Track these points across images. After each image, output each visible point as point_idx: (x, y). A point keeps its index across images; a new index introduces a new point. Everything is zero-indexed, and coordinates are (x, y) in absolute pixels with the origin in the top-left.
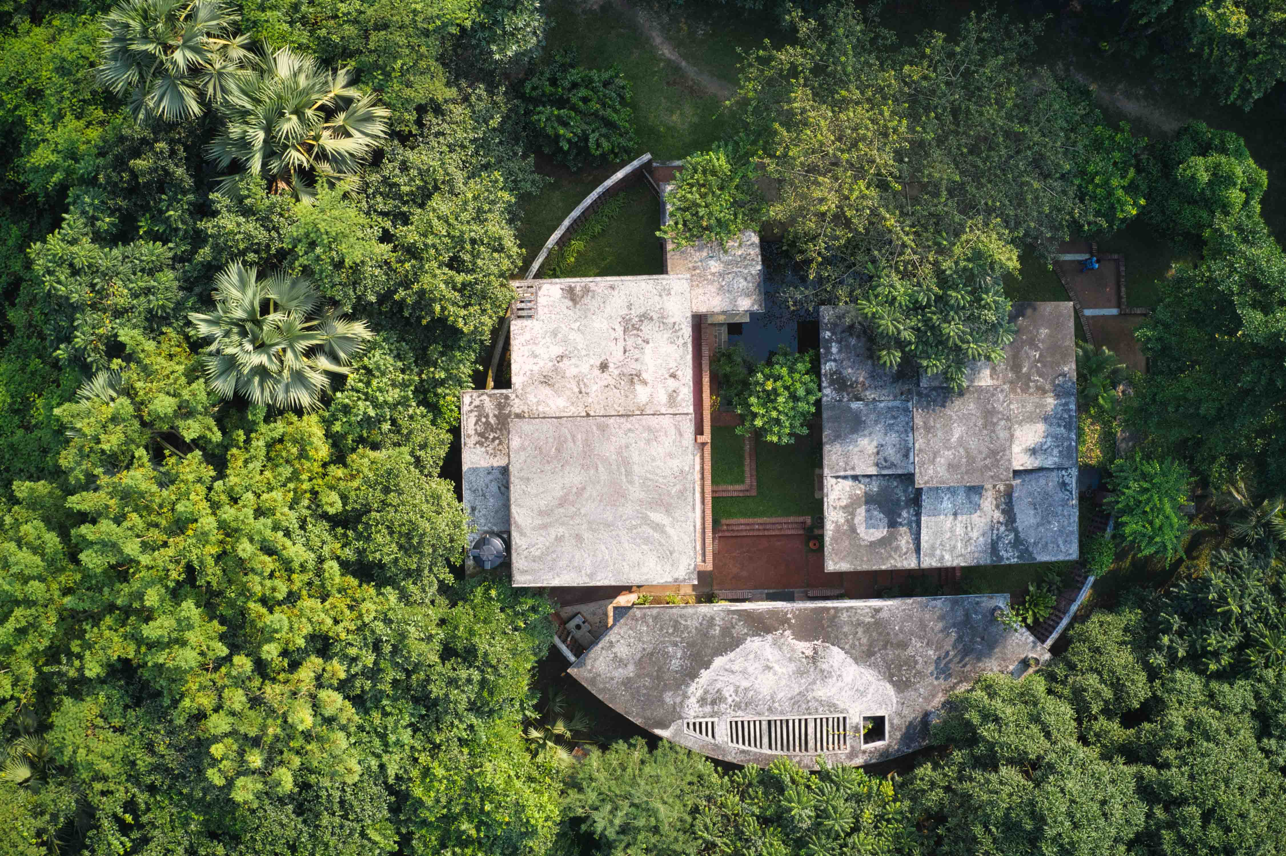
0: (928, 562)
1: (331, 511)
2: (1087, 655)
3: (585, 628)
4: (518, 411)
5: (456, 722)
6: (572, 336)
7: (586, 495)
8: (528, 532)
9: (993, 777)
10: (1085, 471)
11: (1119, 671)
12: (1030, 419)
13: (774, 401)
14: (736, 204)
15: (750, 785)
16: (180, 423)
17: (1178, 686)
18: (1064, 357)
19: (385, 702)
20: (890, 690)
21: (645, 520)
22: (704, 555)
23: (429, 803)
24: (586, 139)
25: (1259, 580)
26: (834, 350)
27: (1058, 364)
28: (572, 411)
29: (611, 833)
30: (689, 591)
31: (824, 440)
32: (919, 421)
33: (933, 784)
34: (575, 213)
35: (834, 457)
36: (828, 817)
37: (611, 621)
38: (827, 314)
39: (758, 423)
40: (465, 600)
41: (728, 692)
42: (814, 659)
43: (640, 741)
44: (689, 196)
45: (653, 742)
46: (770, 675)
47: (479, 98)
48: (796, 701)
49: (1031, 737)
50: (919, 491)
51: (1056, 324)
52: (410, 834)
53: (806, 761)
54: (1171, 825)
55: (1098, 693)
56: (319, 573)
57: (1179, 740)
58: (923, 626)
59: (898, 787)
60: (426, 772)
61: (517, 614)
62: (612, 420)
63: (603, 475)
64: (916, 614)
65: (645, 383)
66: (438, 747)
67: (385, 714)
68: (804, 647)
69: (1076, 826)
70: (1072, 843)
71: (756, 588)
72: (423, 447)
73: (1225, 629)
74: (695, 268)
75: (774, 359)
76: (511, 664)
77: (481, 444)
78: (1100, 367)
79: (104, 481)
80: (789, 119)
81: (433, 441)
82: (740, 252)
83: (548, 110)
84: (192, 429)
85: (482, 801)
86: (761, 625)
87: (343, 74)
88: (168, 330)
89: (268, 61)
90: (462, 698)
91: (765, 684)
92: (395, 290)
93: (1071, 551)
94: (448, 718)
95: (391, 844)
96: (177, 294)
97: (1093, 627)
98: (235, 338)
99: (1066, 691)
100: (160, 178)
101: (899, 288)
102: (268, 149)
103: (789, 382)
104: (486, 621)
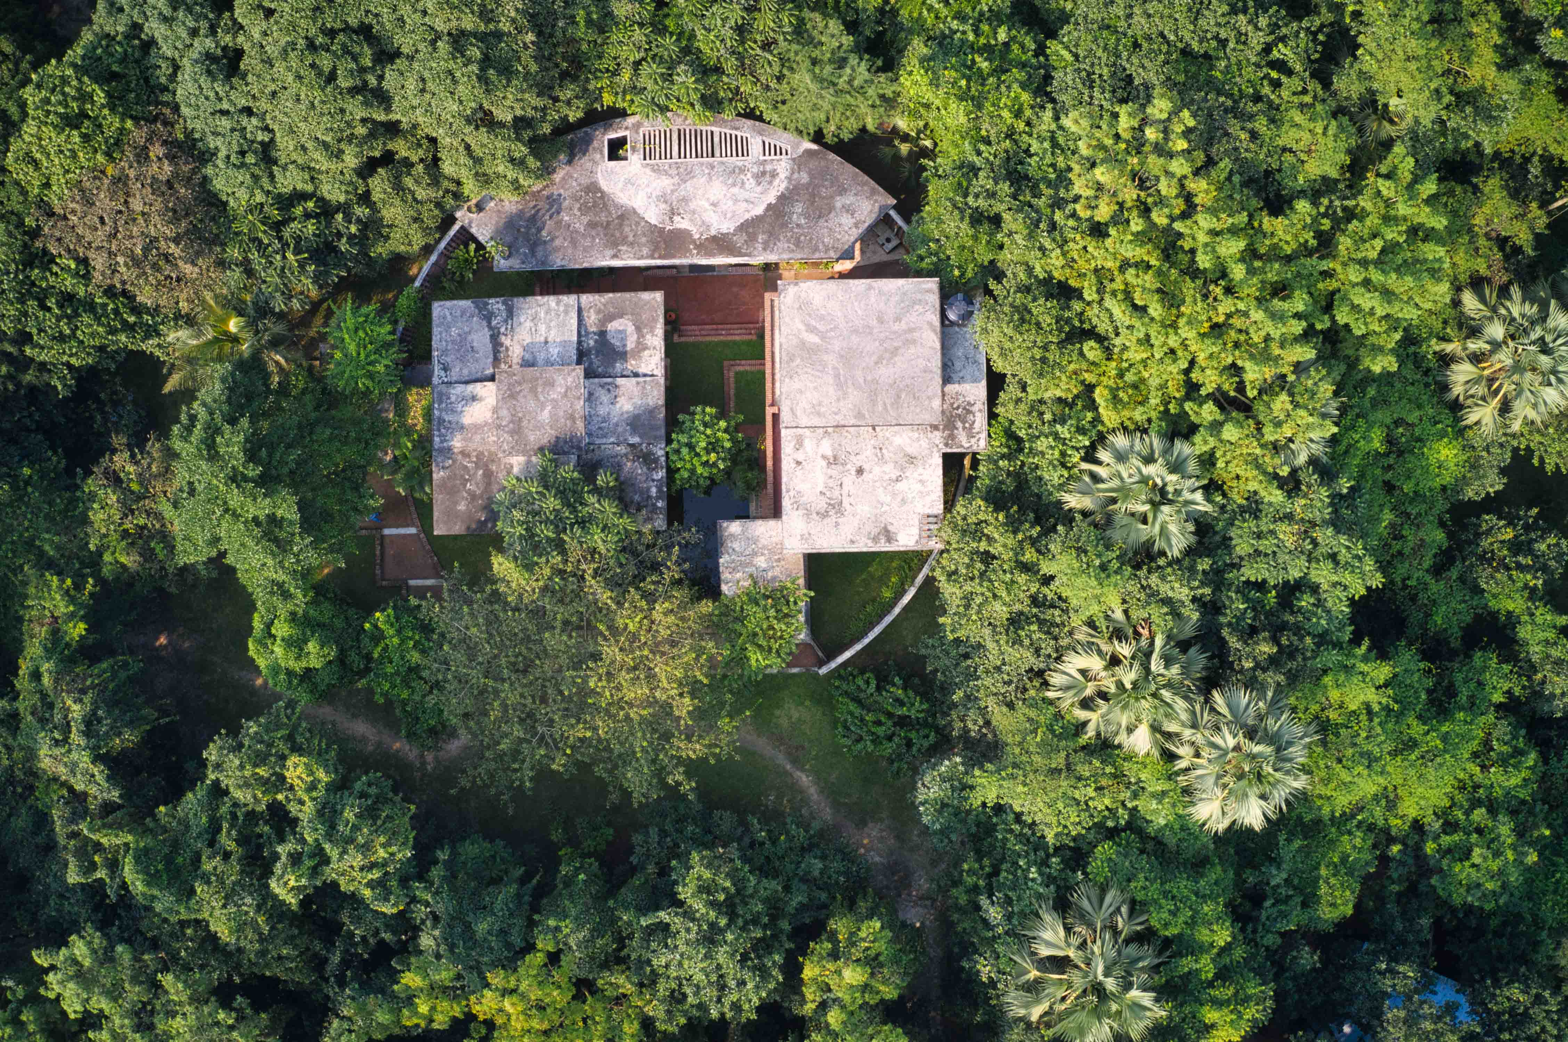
0: (570, 300)
1: (1092, 343)
2: (425, 215)
3: (882, 240)
4: (936, 433)
5: (991, 158)
6: (888, 499)
7: (874, 358)
8: (926, 326)
9: (519, 112)
10: (425, 382)
11: (397, 202)
12: (477, 428)
13: (709, 443)
14: (741, 619)
15: (731, 100)
16: (1220, 417)
17: (343, 188)
18: (444, 482)
19: (1053, 176)
20: (604, 185)
21: (823, 338)
22: (772, 307)
23: (1015, 86)
24: (879, 688)
25: (264, 282)
26: (654, 490)
27: (449, 478)
28: (888, 432)
29: (853, 60)
30: (785, 274)
31: (663, 409)
32: (580, 425)
33: (569, 103)
34: (888, 619)
35: (655, 393)
36: (662, 74)
37: (858, 246)
38: (660, 523)
39: (723, 424)
40: (982, 266)
41: (751, 183)
42: (673, 213)
43: (829, 139)
44: (784, 627)
45: (818, 137)
46: (713, 199)
47: (975, 722)
48: (687, 175)
49: (483, 146)
50: (579, 362)
51: (451, 514)
52: (1036, 56)
53: (679, 120)
54: (363, 70)
55: (418, 182)
56: (1101, 291)
57: (350, 142)
58: (574, 243)
59: (599, 98)
60: (1018, 114)
61: (936, 254)
62: (852, 422)
63: (859, 374)
64: (579, 254)
65: (824, 457)
66: (1008, 136)
67: (1053, 165)
68: (681, 223)
69: (450, 73)
70: (454, 58)
71: (725, 276)
72: (1019, 400)
73: (298, 239)
74: (779, 560)
75: (708, 482)
76: (942, 211)
77: (969, 404)
78: (409, 476)
79: (1286, 370)
80: (694, 689)
81: (1011, 406)
82: (739, 575)
83: (913, 714)
84: (1209, 412)
85: (969, 88)
86: (721, 243)
87: (1091, 731)
88: (1240, 501)
89: (1156, 742)
90: (984, 181)
91: (717, 190)
92: (1040, 535)
93: (440, 309)
94: (997, 162)
95: (1053, 46)
96: (1233, 533)
97: (418, 241)
98: (1170, 489)
99: (446, 184)
100: (1251, 636)
101: (597, 538)
102: (1148, 655)
103: (695, 461)
104: (963, 248)
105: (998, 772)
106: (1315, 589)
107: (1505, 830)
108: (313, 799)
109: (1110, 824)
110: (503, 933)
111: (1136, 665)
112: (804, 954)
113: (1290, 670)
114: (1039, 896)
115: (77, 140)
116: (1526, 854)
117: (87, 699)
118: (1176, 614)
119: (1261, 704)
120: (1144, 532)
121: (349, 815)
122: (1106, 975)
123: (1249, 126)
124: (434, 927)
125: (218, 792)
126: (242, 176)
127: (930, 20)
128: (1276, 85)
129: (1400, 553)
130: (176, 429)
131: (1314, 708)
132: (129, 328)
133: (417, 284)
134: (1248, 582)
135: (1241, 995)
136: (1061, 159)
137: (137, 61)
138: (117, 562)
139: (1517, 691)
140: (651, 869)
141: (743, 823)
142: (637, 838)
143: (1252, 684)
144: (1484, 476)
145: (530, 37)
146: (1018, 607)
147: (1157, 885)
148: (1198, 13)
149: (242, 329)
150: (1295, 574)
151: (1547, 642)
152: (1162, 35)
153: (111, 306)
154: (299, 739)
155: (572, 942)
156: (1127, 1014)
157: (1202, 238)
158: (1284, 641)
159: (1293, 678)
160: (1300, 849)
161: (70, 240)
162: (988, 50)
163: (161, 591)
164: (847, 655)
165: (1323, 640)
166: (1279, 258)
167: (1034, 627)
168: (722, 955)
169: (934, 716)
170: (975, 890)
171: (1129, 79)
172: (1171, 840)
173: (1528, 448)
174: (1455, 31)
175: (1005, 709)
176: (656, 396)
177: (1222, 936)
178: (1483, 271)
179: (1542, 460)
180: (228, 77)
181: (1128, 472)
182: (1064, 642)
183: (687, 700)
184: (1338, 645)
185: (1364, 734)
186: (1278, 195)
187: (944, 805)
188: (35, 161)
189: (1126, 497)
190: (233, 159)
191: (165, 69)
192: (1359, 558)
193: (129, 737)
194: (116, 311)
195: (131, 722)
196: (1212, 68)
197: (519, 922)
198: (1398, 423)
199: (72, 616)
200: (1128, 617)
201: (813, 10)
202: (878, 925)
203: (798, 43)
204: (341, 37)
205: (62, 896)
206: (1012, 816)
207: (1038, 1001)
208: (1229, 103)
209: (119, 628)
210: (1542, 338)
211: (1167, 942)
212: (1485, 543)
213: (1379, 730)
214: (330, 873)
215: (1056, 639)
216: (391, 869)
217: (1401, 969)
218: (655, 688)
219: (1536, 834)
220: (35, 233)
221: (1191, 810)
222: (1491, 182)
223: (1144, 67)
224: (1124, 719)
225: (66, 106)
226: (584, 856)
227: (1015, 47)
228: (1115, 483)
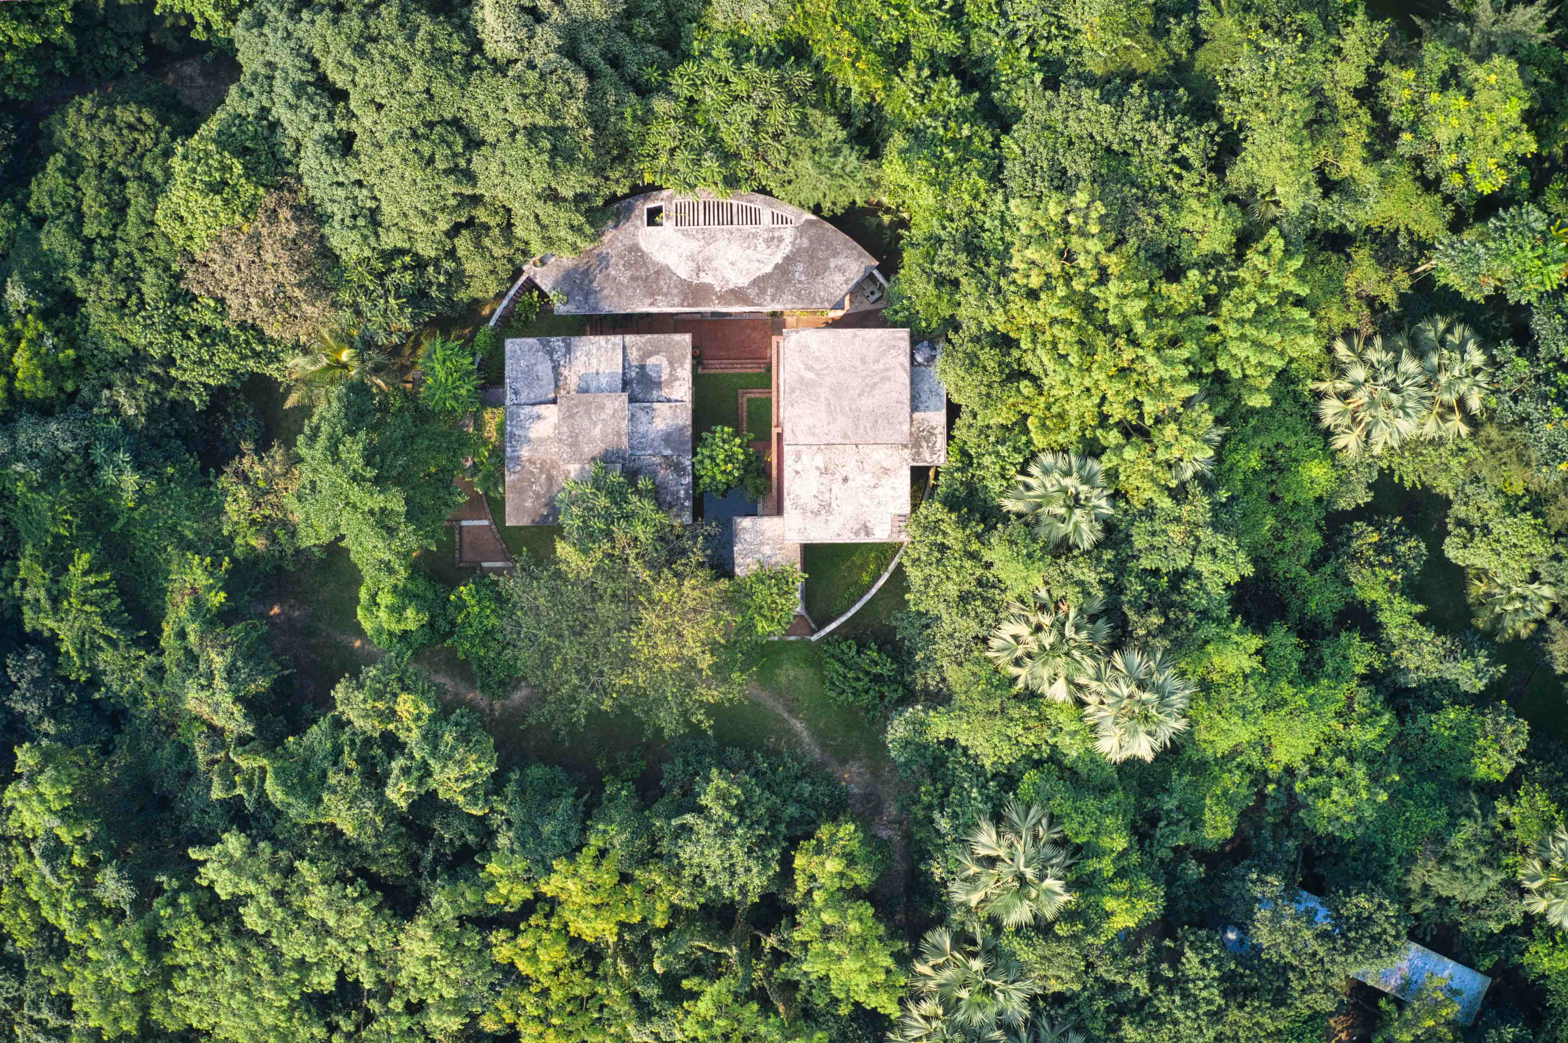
0: (617, 339)
1: (1026, 382)
2: (500, 269)
3: (867, 293)
4: (906, 450)
5: (954, 232)
6: (867, 501)
7: (858, 391)
8: (898, 366)
9: (579, 191)
10: (498, 403)
11: (478, 258)
12: (541, 441)
13: (727, 456)
14: (750, 595)
15: (747, 179)
16: (1122, 441)
17: (434, 246)
18: (514, 486)
19: (1001, 249)
20: (643, 245)
21: (817, 375)
22: (778, 347)
23: (974, 174)
24: (859, 652)
25: (370, 320)
26: (682, 492)
27: (518, 480)
28: (868, 449)
29: (846, 150)
30: (789, 322)
31: (690, 428)
32: (625, 439)
33: (617, 181)
34: (867, 597)
35: (684, 415)
36: (693, 159)
37: (847, 298)
38: (687, 518)
39: (738, 441)
40: (944, 319)
41: (762, 246)
42: (699, 270)
43: (825, 212)
44: (784, 601)
45: (817, 210)
46: (731, 258)
47: (933, 678)
48: (712, 239)
49: (549, 216)
50: (624, 390)
51: (519, 508)
52: (993, 147)
53: (705, 194)
54: (455, 155)
55: (494, 242)
56: (1034, 341)
57: (443, 211)
58: (619, 292)
59: (641, 177)
60: (975, 197)
61: (908, 309)
62: (839, 441)
63: (846, 404)
64: (624, 302)
65: (817, 468)
66: (967, 215)
67: (1002, 239)
68: (706, 278)
69: (526, 159)
70: (530, 148)
71: (739, 321)
72: (970, 426)
73: (397, 287)
74: (781, 548)
75: (725, 487)
76: (913, 274)
77: (932, 427)
78: (486, 478)
79: (1176, 404)
80: (714, 647)
81: (964, 430)
82: (749, 560)
83: (885, 672)
84: (1113, 437)
85: (937, 174)
86: (738, 295)
87: (1020, 684)
88: (1140, 507)
89: (1070, 693)
90: (945, 252)
91: (735, 251)
92: (984, 531)
93: (511, 345)
94: (958, 235)
95: (1006, 140)
96: (1134, 531)
97: (493, 289)
98: (1082, 496)
99: (517, 244)
100: (1145, 610)
101: (639, 530)
102: (1063, 625)
103: (716, 470)
104: (929, 304)
105: (948, 713)
106: (1198, 576)
107: (1360, 773)
108: (420, 727)
109: (1036, 756)
110: (563, 834)
111: (1054, 632)
112: (796, 850)
113: (1176, 638)
114: (980, 811)
115: (220, 203)
116: (1378, 794)
117: (228, 652)
118: (1086, 594)
119: (1151, 663)
120: (1065, 529)
121: (448, 738)
122: (1026, 867)
123: (1155, 212)
124: (509, 830)
125: (339, 724)
126: (355, 236)
127: (908, 116)
128: (1179, 177)
129: (1282, 551)
130: (301, 439)
131: (1200, 670)
132: (257, 355)
133: (492, 323)
134: (1144, 570)
135: (1135, 890)
136: (1007, 234)
137: (266, 139)
138: (247, 544)
139: (1377, 665)
140: (676, 791)
141: (749, 756)
142: (666, 767)
143: (1145, 649)
144: (1354, 491)
145: (589, 131)
146: (966, 587)
147: (1070, 803)
148: (1119, 119)
149: (352, 358)
150: (1182, 564)
151: (1403, 625)
152: (1091, 136)
153: (243, 337)
154: (407, 681)
155: (616, 842)
156: (1042, 897)
157: (1113, 301)
158: (1171, 615)
159: (1178, 645)
160: (1189, 784)
161: (210, 283)
162: (953, 143)
163: (279, 569)
164: (833, 626)
165: (1204, 615)
166: (1174, 317)
167: (979, 603)
168: (733, 845)
169: (902, 674)
170: (930, 807)
171: (1064, 172)
172: (1083, 770)
173: (1389, 467)
174: (1331, 130)
175: (955, 666)
176: (684, 417)
177: (1120, 843)
178: (1353, 324)
179: (1401, 478)
180: (344, 156)
181: (1052, 482)
182: (1002, 615)
183: (708, 656)
184: (1218, 621)
185: (1239, 692)
186: (1177, 266)
187: (908, 743)
188: (182, 218)
189: (1049, 502)
190: (347, 222)
191: (289, 146)
192: (1233, 552)
193: (262, 684)
194: (247, 342)
195: (264, 671)
196: (1129, 163)
197: (576, 826)
198: (1278, 446)
199: (210, 588)
200: (1050, 596)
201: (814, 107)
202: (852, 827)
203: (801, 135)
204: (438, 129)
205: (203, 811)
206: (960, 751)
207: (976, 889)
208: (1140, 193)
209: (247, 598)
210: (1394, 380)
211: (1078, 848)
212: (1355, 545)
213: (1252, 689)
214: (431, 784)
215: (996, 613)
216: (479, 781)
217: (1269, 879)
218: (684, 646)
219: (1389, 780)
220: (179, 277)
221: (1097, 744)
222: (1361, 252)
223: (1075, 162)
224: (1046, 673)
225: (211, 175)
226: (623, 781)
227: (976, 140)
228: (1040, 491)
